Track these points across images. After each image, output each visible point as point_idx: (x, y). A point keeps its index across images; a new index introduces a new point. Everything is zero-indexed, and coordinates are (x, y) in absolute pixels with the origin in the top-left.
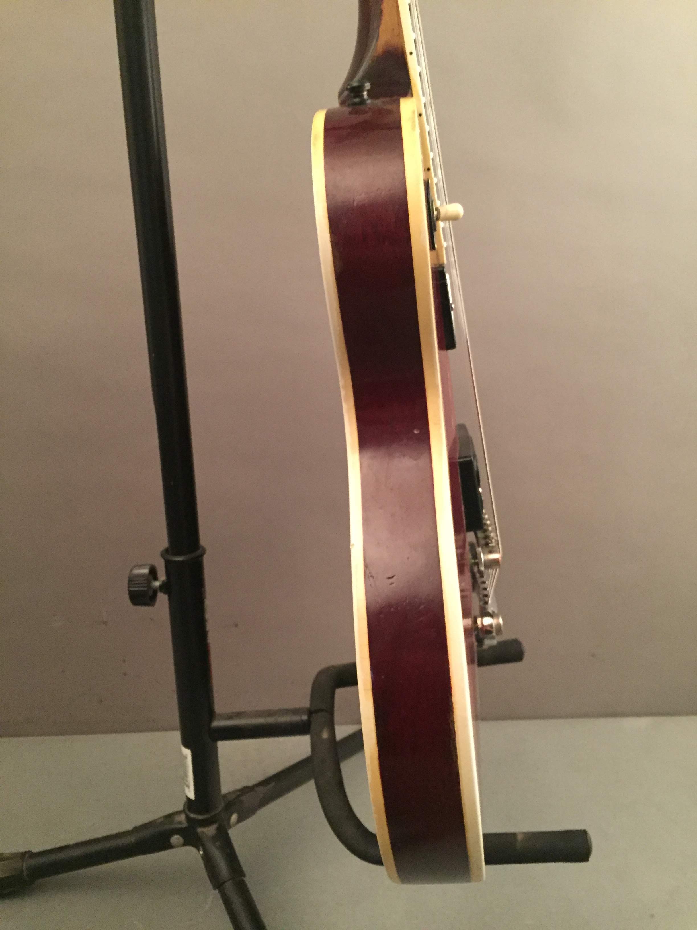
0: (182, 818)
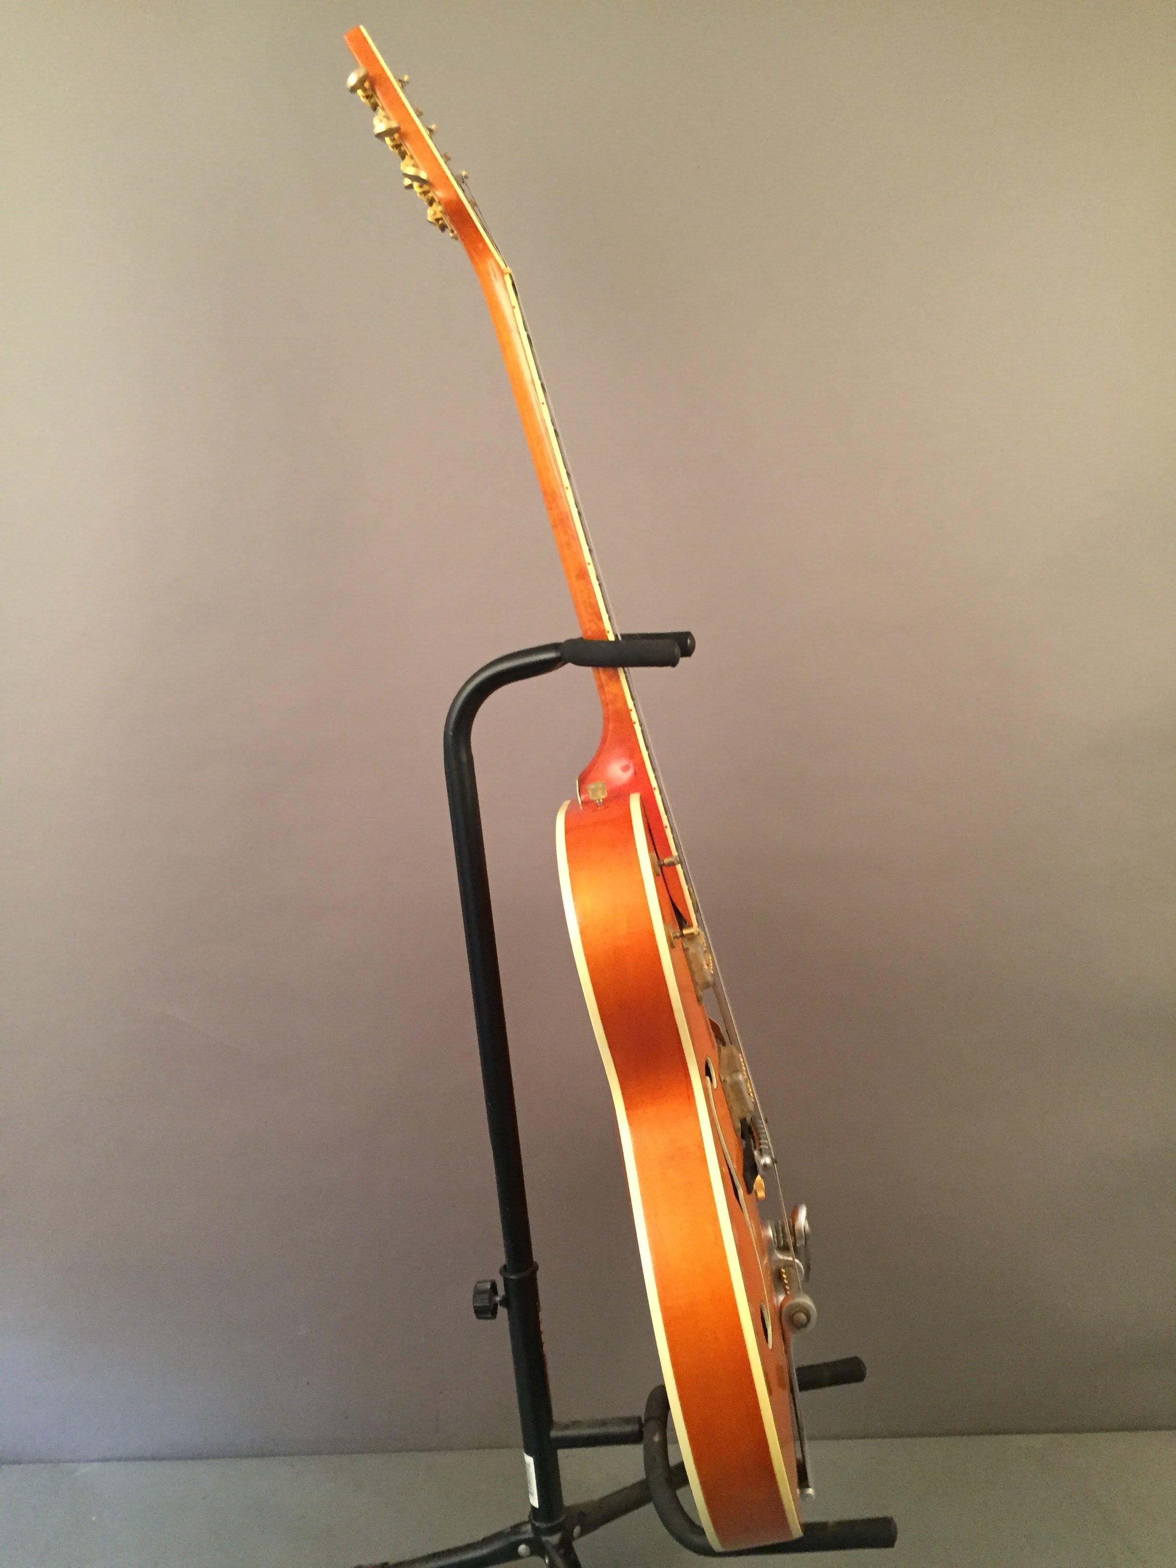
0: (529, 1527)
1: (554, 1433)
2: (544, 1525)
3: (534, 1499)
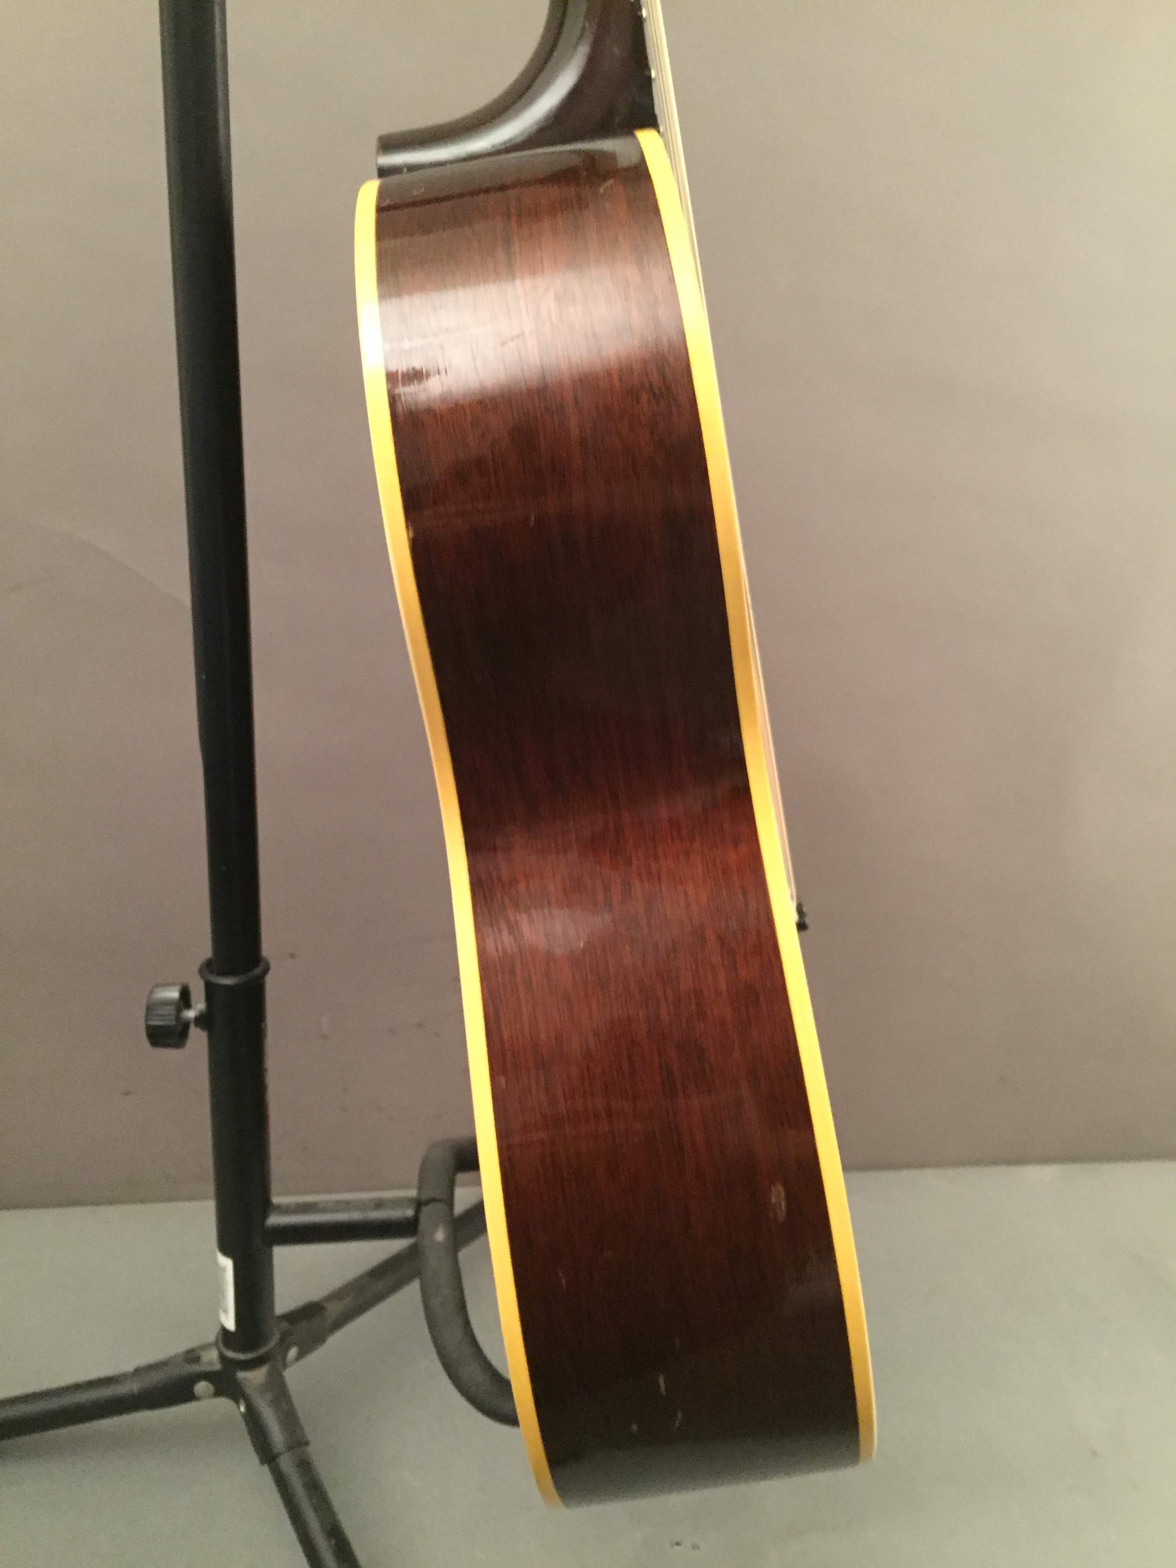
0: (213, 1355)
1: (274, 1220)
2: (241, 1356)
3: (227, 1317)
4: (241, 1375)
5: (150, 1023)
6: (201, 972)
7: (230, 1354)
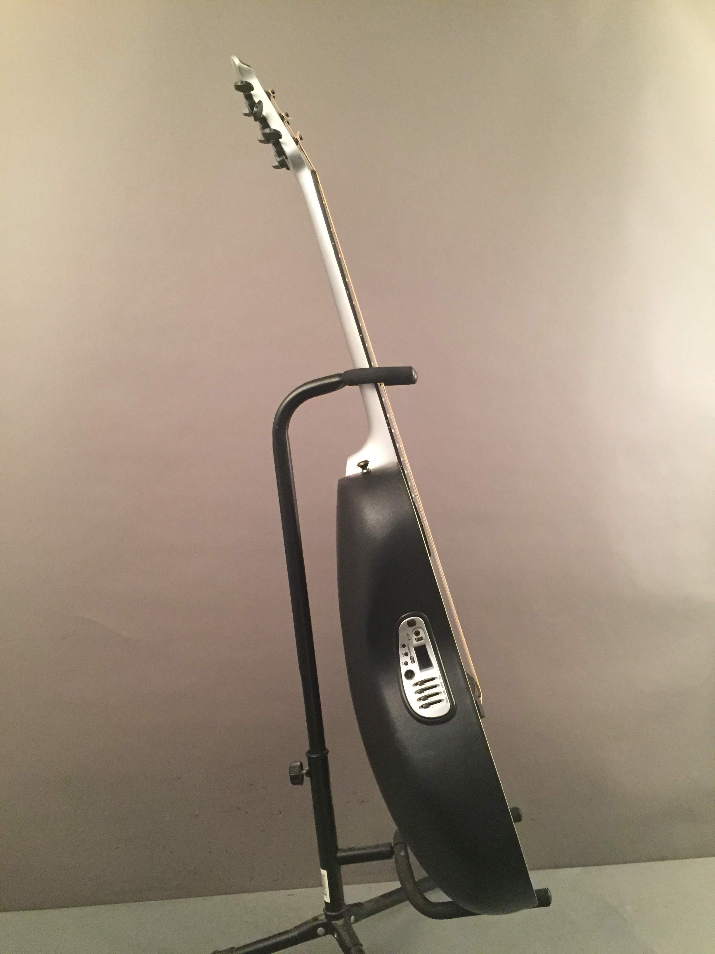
0: (323, 917)
1: (339, 854)
2: (334, 914)
3: (327, 898)
4: (333, 922)
5: (291, 775)
6: (307, 756)
7: (329, 913)
